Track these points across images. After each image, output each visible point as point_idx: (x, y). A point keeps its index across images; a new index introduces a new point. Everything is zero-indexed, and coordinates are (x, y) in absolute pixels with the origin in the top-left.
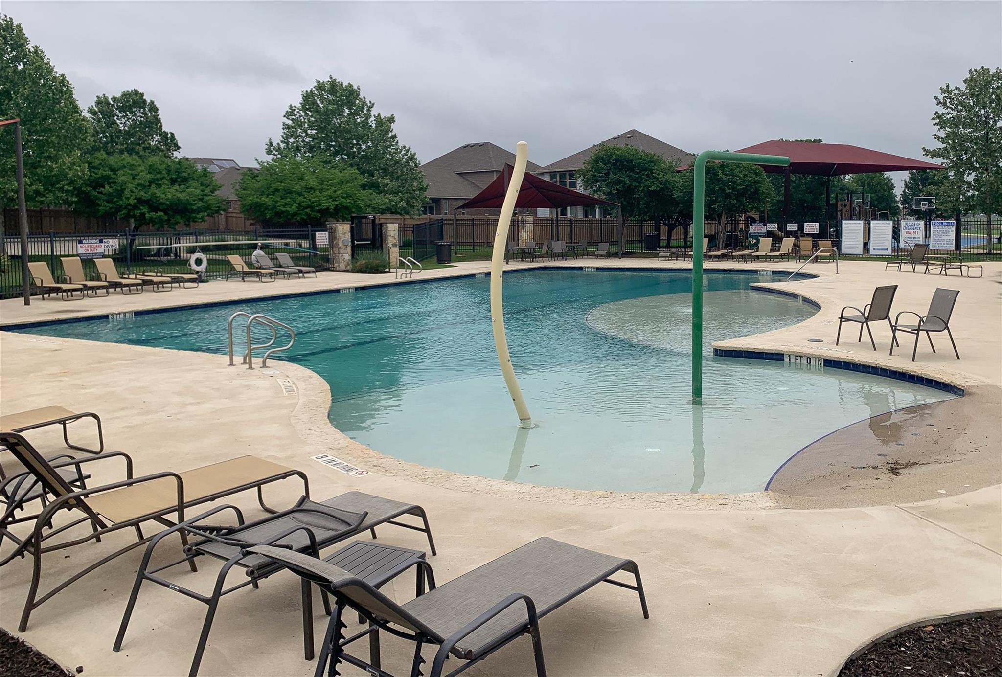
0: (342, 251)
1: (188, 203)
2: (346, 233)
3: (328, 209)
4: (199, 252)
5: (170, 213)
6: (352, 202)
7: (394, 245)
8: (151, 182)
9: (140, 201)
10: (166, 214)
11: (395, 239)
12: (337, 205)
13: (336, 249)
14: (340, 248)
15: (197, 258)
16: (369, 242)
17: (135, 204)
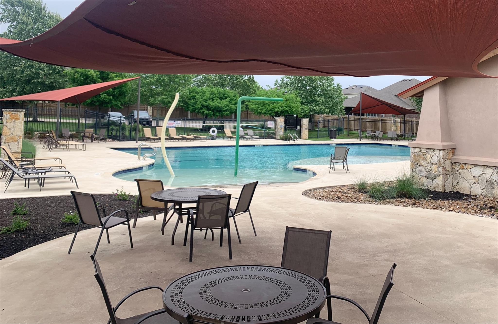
0: (279, 130)
1: (221, 107)
2: (281, 122)
3: (278, 112)
4: (214, 127)
5: (215, 111)
6: (290, 109)
7: (306, 129)
8: (210, 99)
9: (203, 106)
10: (213, 112)
11: (306, 126)
12: (282, 110)
13: (277, 129)
14: (278, 129)
15: (213, 130)
16: (294, 127)
17: (201, 107)
